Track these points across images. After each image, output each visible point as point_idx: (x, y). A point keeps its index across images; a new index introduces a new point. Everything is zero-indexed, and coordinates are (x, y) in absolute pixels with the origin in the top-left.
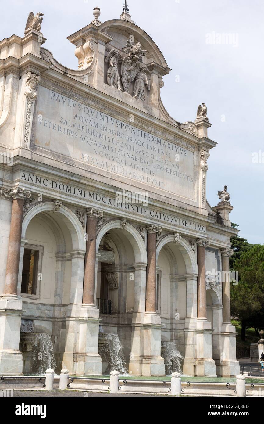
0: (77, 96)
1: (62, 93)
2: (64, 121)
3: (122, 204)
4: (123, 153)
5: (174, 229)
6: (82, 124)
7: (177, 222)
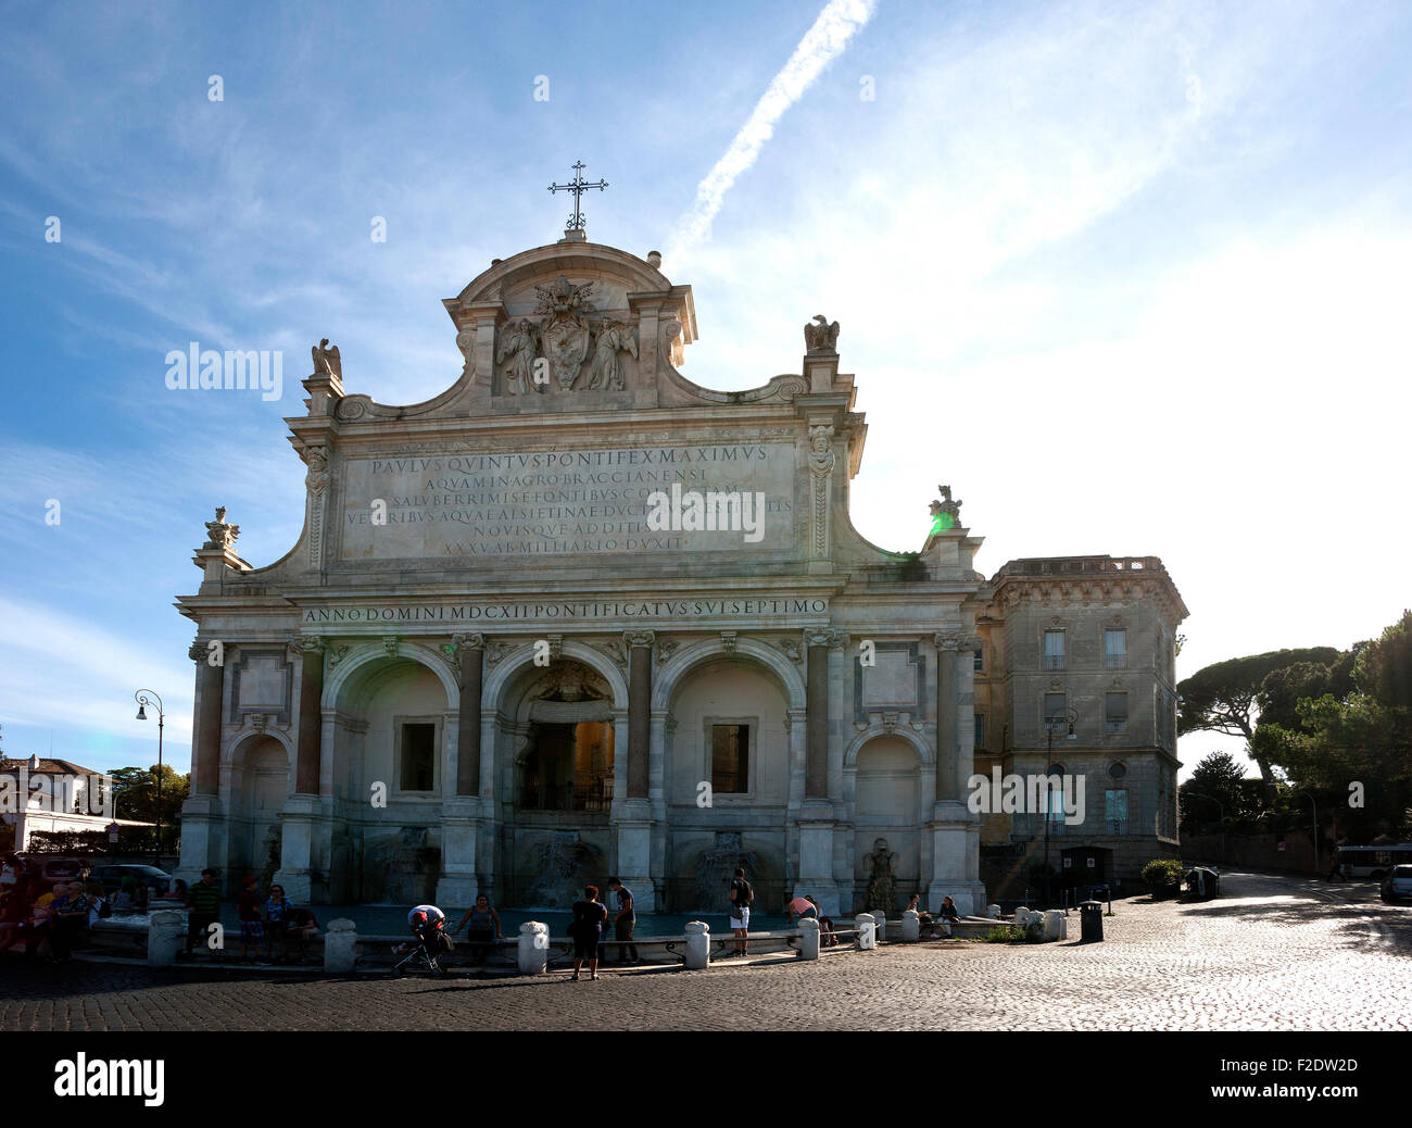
0: (427, 445)
1: (395, 455)
2: (401, 502)
3: (539, 609)
4: (555, 512)
5: (705, 626)
6: (446, 492)
7: (717, 610)
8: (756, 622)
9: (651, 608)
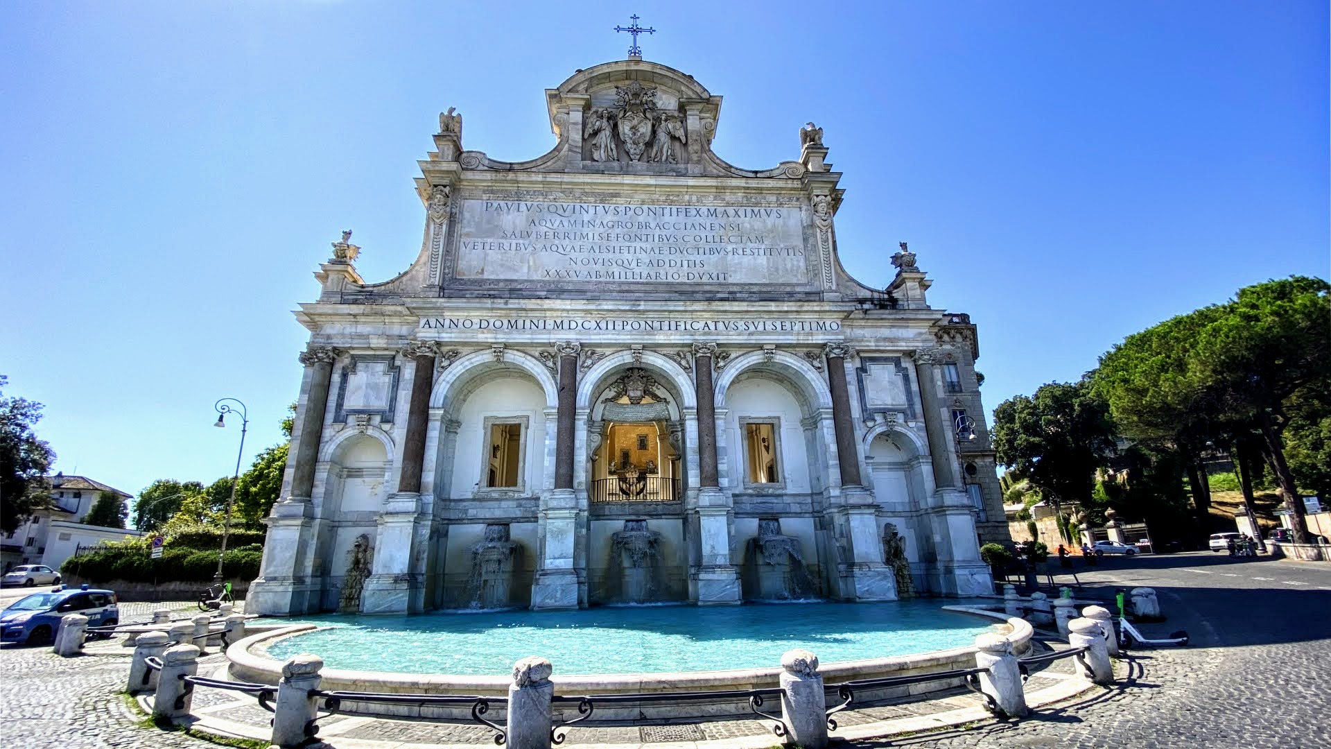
0: (531, 193)
1: (504, 198)
2: (510, 234)
3: (625, 323)
4: (632, 250)
5: (753, 340)
6: (546, 229)
7: (761, 328)
8: (790, 337)
9: (712, 326)
